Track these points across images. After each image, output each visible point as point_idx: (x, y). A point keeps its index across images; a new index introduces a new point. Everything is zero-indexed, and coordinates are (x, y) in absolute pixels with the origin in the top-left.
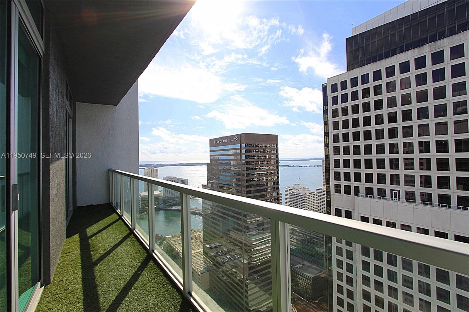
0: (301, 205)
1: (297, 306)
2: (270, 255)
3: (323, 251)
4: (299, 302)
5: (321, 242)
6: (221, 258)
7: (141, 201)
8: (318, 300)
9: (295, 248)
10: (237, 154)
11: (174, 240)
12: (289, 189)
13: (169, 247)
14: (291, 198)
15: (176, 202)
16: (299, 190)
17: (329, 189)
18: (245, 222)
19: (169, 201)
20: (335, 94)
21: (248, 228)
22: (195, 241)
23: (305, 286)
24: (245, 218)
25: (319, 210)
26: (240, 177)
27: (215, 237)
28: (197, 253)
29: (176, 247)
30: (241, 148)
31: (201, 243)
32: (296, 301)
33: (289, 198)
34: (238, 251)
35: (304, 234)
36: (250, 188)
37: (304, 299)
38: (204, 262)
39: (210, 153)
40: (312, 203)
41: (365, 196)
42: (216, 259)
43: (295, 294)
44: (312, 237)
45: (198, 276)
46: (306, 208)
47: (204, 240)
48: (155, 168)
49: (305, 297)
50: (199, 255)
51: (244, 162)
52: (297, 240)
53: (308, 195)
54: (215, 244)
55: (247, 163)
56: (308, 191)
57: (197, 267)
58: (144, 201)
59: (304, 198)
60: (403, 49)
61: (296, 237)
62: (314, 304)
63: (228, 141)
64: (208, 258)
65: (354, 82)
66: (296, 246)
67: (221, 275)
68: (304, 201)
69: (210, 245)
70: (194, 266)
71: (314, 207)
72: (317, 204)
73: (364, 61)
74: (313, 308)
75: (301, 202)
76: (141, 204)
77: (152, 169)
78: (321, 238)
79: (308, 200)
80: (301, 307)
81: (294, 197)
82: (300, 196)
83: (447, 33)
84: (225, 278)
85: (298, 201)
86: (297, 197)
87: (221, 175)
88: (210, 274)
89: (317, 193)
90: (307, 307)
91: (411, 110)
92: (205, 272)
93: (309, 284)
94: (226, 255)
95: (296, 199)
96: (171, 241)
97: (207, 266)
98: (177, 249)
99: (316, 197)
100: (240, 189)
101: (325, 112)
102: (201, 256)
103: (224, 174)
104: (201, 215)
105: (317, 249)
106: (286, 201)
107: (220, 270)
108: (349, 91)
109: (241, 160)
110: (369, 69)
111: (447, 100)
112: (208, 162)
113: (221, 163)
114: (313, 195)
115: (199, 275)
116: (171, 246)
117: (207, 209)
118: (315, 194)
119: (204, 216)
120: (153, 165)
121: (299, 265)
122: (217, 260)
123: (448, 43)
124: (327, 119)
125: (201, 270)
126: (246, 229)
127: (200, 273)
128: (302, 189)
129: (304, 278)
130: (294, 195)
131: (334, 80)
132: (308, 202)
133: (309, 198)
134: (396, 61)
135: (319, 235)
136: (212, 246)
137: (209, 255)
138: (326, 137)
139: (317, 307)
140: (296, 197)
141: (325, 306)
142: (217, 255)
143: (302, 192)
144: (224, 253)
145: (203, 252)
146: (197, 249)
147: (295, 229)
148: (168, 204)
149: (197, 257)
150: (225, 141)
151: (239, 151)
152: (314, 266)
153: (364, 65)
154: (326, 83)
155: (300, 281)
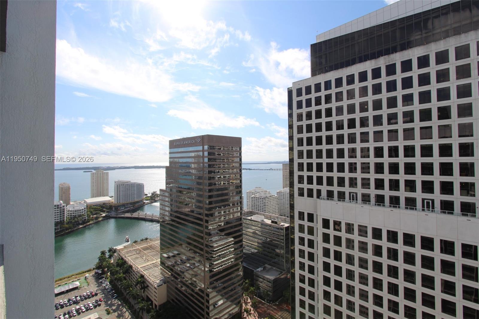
0: (262, 208)
1: (258, 310)
2: (232, 260)
3: (283, 253)
4: (260, 305)
5: (281, 244)
6: (179, 267)
7: (87, 208)
8: (278, 301)
9: (256, 251)
10: (198, 157)
11: (126, 252)
12: (251, 193)
13: (120, 260)
14: (253, 201)
15: (130, 209)
16: (261, 193)
17: (292, 192)
18: (207, 227)
19: (121, 208)
20: (299, 99)
21: (209, 234)
22: (151, 251)
23: (266, 288)
24: (206, 224)
25: (279, 212)
26: (201, 181)
27: (173, 246)
28: (153, 264)
29: (128, 259)
30: (203, 151)
31: (157, 253)
32: (257, 305)
33: (250, 201)
34: (198, 259)
35: (265, 237)
36: (212, 192)
37: (265, 302)
38: (161, 273)
39: (170, 155)
40: (272, 206)
41: (326, 199)
42: (174, 270)
43: (256, 298)
44: (273, 239)
45: (155, 290)
46: (267, 211)
47: (162, 249)
48: (105, 171)
49: (266, 300)
50: (156, 266)
51: (206, 165)
52: (258, 243)
53: (269, 198)
54: (173, 253)
55: (210, 166)
56: (269, 194)
57: (153, 279)
58: (90, 209)
59: (265, 201)
60: (362, 60)
61: (257, 240)
62: (274, 306)
63: (190, 142)
64: (165, 269)
65: (318, 88)
66: (257, 249)
67: (179, 286)
68: (265, 204)
69: (168, 255)
70: (150, 278)
71: (275, 209)
72: (277, 206)
73: (327, 68)
74: (273, 310)
75: (262, 205)
76: (87, 212)
77: (101, 173)
78: (281, 240)
79: (269, 203)
80: (261, 310)
81: (255, 200)
82: (261, 199)
83: (399, 48)
84: (183, 289)
85: (259, 204)
86: (259, 200)
87: (181, 179)
88: (168, 287)
89: (277, 196)
90: (268, 309)
91: (368, 117)
92: (162, 285)
93: (270, 287)
94: (185, 264)
95: (257, 202)
96: (123, 254)
97: (165, 278)
98: (130, 261)
99: (276, 199)
100: (201, 193)
101: (290, 115)
102: (157, 267)
103: (184, 177)
104: (158, 222)
105: (278, 251)
106: (248, 204)
107: (179, 280)
108: (313, 96)
109: (203, 163)
110: (332, 76)
111: (398, 109)
112: (168, 164)
113: (182, 166)
114: (274, 197)
115: (155, 288)
116: (122, 259)
117: (164, 215)
118: (275, 197)
119: (162, 223)
120: (102, 168)
121: (260, 268)
122: (176, 270)
123: (400, 57)
124: (291, 122)
125: (158, 282)
126: (207, 235)
127: (157, 286)
128: (263, 193)
129: (265, 281)
130: (255, 198)
131: (299, 84)
132: (269, 205)
133: (270, 201)
134: (355, 69)
135: (279, 238)
136: (169, 255)
137: (166, 265)
138: (290, 141)
139: (278, 308)
140: (257, 200)
141: (285, 307)
142: (175, 265)
143: (263, 195)
144: (183, 262)
145: (160, 263)
146: (153, 259)
147: (257, 233)
148: (120, 212)
149: (153, 269)
150: (186, 142)
151: (201, 154)
152: (274, 268)
153: (327, 71)
154: (291, 87)
155: (261, 284)
